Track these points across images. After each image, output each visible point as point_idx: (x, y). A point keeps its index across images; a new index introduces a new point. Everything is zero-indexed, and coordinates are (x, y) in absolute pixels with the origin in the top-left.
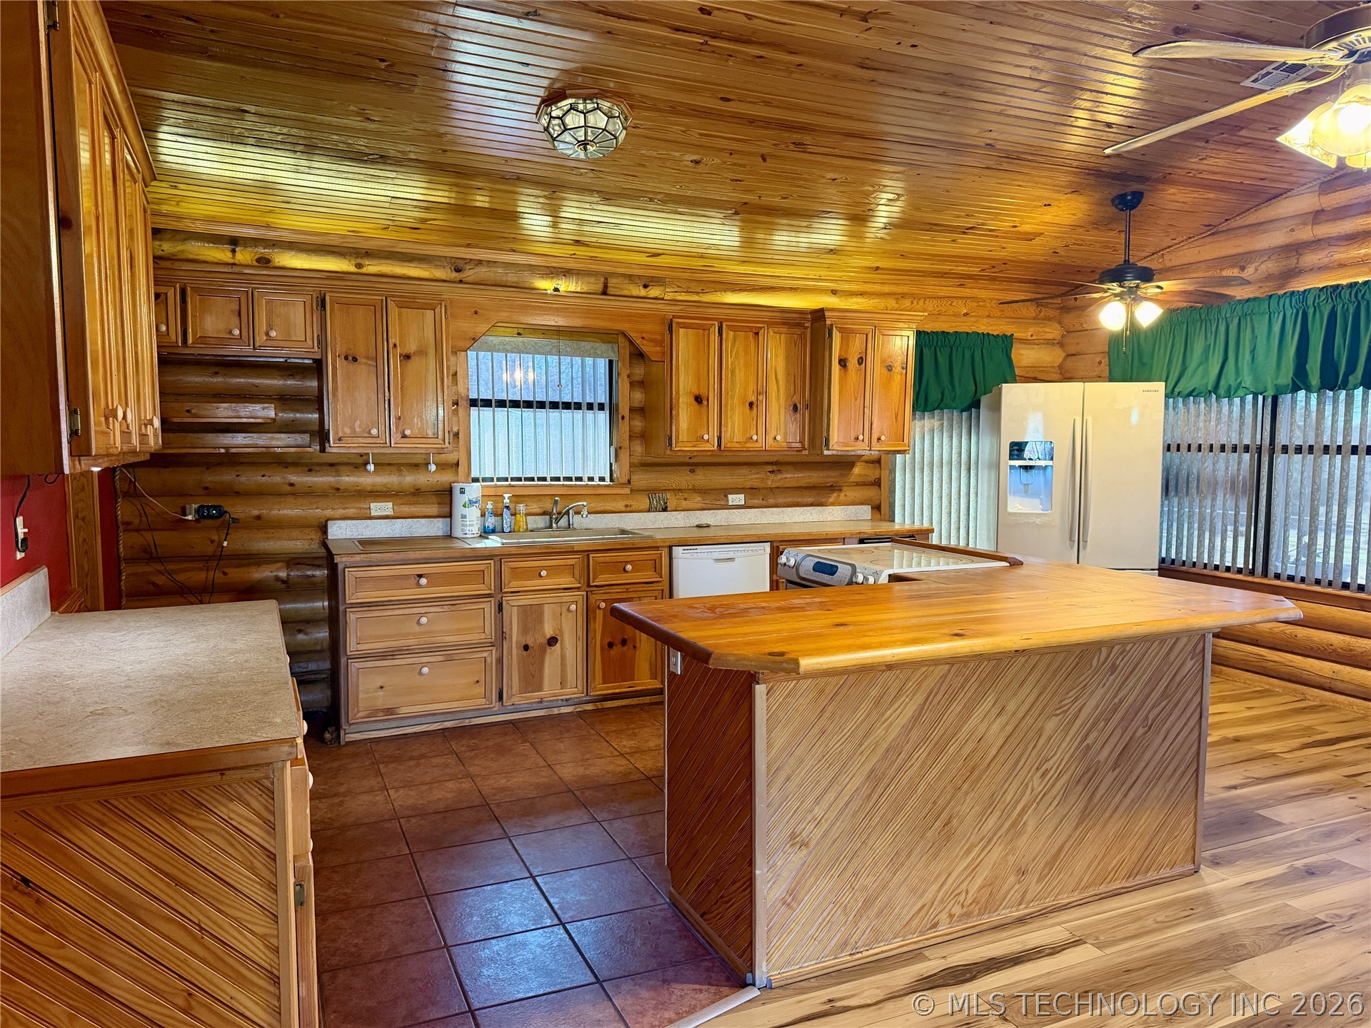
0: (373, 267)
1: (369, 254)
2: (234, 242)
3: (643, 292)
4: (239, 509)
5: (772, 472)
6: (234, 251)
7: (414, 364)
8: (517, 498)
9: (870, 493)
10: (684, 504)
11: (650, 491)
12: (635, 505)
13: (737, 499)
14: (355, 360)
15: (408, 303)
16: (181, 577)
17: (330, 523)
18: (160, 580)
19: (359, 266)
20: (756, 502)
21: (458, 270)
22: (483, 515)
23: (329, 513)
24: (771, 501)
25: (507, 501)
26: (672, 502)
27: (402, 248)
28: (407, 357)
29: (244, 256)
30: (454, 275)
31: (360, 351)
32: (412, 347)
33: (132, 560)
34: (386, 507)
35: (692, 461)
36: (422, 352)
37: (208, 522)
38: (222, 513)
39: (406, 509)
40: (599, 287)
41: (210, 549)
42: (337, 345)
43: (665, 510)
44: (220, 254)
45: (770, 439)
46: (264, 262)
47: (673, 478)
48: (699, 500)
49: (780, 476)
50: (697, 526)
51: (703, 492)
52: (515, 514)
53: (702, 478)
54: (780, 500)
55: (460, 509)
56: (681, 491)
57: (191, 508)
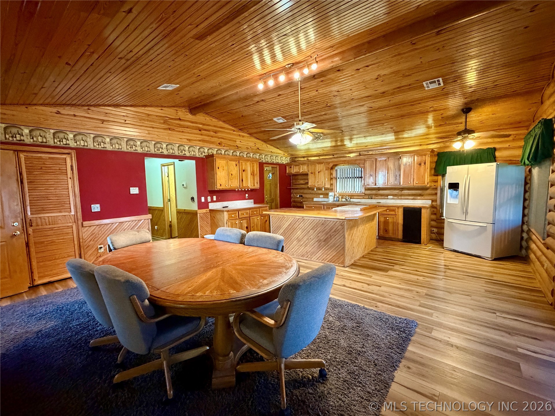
0: (321, 158)
1: (321, 156)
3: (368, 154)
4: (303, 195)
5: (400, 191)
9: (433, 197)
10: (376, 197)
11: (369, 195)
12: (365, 197)
13: (391, 197)
15: (320, 163)
16: (298, 205)
18: (296, 205)
19: (319, 158)
21: (333, 156)
23: (314, 197)
24: (400, 198)
26: (373, 197)
27: (325, 154)
28: (319, 172)
29: (305, 159)
30: (333, 157)
31: (313, 172)
32: (319, 171)
34: (322, 196)
36: (320, 171)
37: (300, 198)
38: (302, 196)
39: (325, 197)
40: (359, 154)
41: (300, 201)
42: (310, 171)
43: (371, 199)
44: (303, 159)
45: (389, 183)
46: (308, 159)
47: (374, 192)
48: (380, 197)
49: (403, 192)
50: (378, 203)
51: (382, 195)
52: (339, 198)
53: (381, 192)
54: (403, 197)
55: (328, 197)
56: (376, 195)
57: (299, 195)
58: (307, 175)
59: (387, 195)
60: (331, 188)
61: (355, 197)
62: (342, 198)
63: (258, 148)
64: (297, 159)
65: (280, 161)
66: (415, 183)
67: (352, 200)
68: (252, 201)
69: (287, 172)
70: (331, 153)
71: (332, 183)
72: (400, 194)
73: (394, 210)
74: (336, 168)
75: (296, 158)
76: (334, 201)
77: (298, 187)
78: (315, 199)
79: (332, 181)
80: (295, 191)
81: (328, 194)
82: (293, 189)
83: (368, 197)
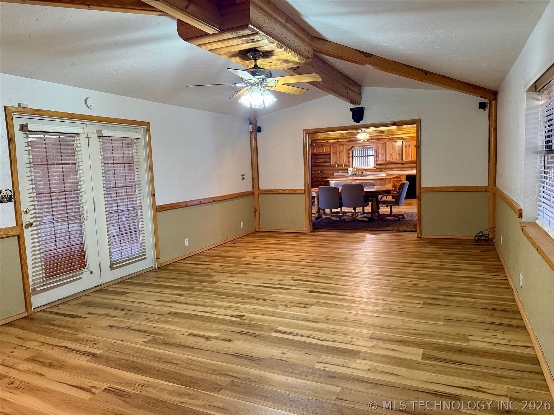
0: (340, 140)
1: (339, 139)
2: (324, 140)
3: (378, 138)
4: (324, 172)
5: (402, 165)
7: (341, 153)
8: (356, 170)
10: (385, 170)
11: (379, 169)
12: (376, 171)
13: (396, 169)
15: (341, 145)
16: (318, 180)
18: (316, 180)
20: (398, 170)
22: (352, 172)
23: (334, 172)
24: (402, 170)
25: (355, 170)
26: (383, 170)
27: (343, 137)
28: (340, 152)
29: (325, 141)
30: (350, 140)
31: (335, 152)
33: (314, 178)
34: (341, 171)
37: (321, 173)
38: (323, 172)
39: (343, 172)
40: (371, 138)
41: (321, 177)
42: (332, 151)
43: (381, 171)
45: (395, 159)
47: (383, 166)
48: (388, 170)
49: (403, 165)
51: (389, 168)
52: (356, 172)
53: (388, 166)
54: (403, 169)
55: (348, 172)
56: (385, 168)
57: (319, 172)
58: (330, 154)
59: (393, 168)
60: (349, 164)
61: (368, 171)
62: (358, 172)
66: (412, 159)
67: (366, 173)
70: (348, 137)
71: (349, 161)
72: (402, 167)
73: (400, 178)
74: (352, 149)
75: (316, 140)
76: (352, 174)
77: (319, 164)
78: (335, 174)
79: (349, 159)
80: (316, 168)
81: (347, 170)
82: (314, 166)
83: (378, 171)
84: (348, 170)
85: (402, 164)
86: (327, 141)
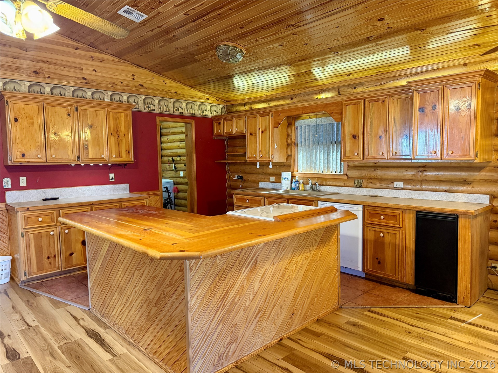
3: (354, 91)
4: (245, 176)
5: (420, 171)
6: (245, 107)
7: (264, 134)
9: (495, 188)
10: (370, 185)
11: (355, 178)
12: (348, 184)
13: (399, 185)
14: (252, 134)
15: (263, 115)
17: (260, 182)
19: (269, 104)
21: (292, 99)
22: (291, 183)
23: (261, 180)
24: (418, 187)
25: (297, 179)
26: (365, 183)
28: (262, 132)
29: (247, 108)
30: (291, 101)
31: (253, 131)
32: (263, 129)
34: (272, 179)
35: (376, 165)
37: (240, 180)
38: (242, 178)
39: (278, 180)
40: (337, 93)
42: (248, 130)
43: (360, 187)
46: (251, 108)
47: (366, 173)
48: (377, 184)
49: (425, 174)
50: (371, 196)
51: (381, 180)
52: (299, 184)
53: (379, 173)
54: (424, 187)
55: (282, 181)
56: (371, 178)
57: (236, 176)
58: (244, 137)
59: (393, 181)
60: (288, 163)
61: (329, 183)
62: (305, 184)
63: (142, 86)
64: (234, 109)
65: (197, 112)
66: (445, 155)
67: (323, 188)
68: (127, 186)
69: (215, 132)
71: (289, 153)
72: (420, 178)
73: (395, 217)
74: (297, 123)
75: (233, 105)
76: (291, 188)
78: (262, 185)
79: (289, 150)
80: (232, 168)
82: (229, 164)
83: (353, 185)
84: (282, 176)
85: (420, 169)
86: (249, 106)
